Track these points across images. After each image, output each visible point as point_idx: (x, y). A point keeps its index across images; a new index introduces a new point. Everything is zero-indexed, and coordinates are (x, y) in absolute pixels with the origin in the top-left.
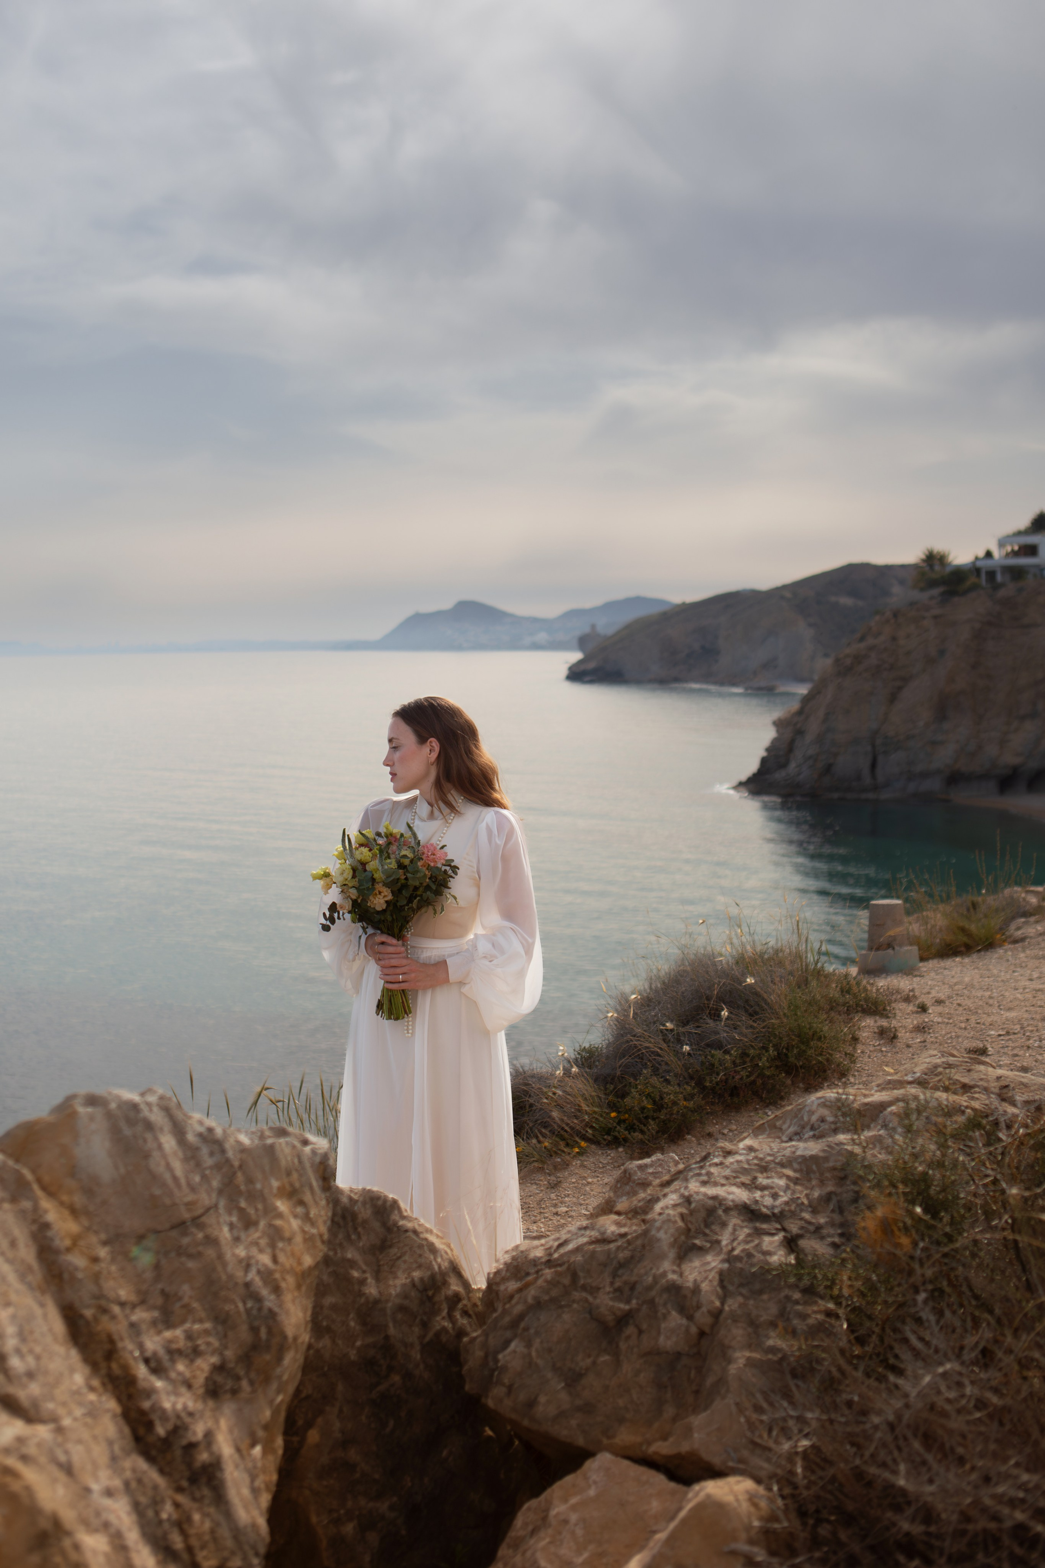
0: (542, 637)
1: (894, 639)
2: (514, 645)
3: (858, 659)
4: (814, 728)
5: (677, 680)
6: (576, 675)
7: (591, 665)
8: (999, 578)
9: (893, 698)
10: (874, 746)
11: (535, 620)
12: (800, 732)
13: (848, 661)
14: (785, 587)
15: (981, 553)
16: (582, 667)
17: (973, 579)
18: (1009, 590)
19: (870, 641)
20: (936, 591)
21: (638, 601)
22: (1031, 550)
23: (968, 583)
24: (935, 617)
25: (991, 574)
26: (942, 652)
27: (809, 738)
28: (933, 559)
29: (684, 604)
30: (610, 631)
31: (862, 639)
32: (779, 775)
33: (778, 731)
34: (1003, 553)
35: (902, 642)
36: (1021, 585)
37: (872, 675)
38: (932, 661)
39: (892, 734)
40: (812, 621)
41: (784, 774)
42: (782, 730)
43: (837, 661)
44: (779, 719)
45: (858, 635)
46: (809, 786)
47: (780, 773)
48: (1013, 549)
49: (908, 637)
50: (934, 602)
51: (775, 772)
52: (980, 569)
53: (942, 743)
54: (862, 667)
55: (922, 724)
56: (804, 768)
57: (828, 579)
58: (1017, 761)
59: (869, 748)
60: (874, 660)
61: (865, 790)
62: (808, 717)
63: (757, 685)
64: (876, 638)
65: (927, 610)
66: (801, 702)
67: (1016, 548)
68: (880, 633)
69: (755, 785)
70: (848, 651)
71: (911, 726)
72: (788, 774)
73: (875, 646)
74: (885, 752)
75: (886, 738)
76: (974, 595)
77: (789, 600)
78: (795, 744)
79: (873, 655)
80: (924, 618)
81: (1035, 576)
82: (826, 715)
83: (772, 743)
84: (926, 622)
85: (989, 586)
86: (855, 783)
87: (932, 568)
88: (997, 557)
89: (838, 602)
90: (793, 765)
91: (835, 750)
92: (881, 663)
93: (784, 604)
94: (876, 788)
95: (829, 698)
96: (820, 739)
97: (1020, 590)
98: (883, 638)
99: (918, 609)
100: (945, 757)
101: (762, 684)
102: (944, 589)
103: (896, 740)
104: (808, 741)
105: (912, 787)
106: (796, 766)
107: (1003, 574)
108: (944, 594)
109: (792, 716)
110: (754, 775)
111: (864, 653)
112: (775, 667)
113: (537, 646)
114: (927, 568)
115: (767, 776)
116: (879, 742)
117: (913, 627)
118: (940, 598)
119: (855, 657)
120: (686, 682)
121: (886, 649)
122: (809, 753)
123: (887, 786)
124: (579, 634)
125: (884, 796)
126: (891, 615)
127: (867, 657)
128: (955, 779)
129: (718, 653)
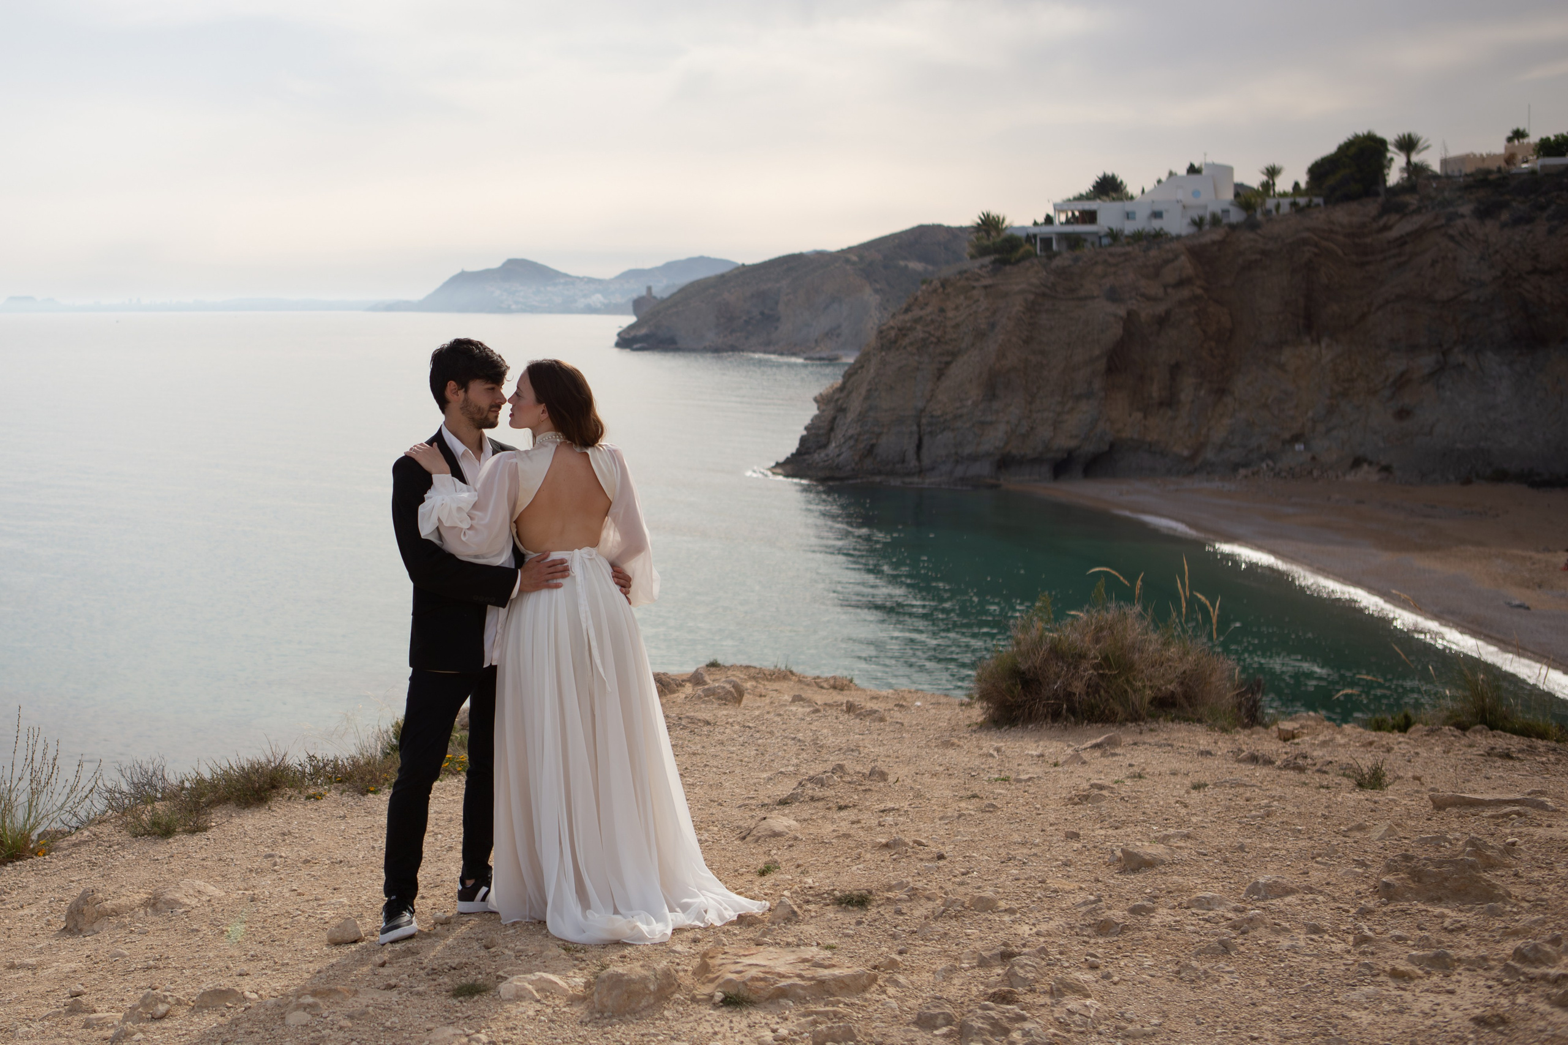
0: (597, 299)
1: (942, 310)
2: (567, 308)
3: (903, 331)
4: (856, 405)
5: (734, 349)
6: (627, 341)
7: (643, 331)
8: (1055, 247)
9: (940, 374)
10: (919, 426)
11: (590, 281)
12: (842, 410)
13: (893, 333)
14: (851, 250)
15: (1041, 219)
16: (632, 334)
17: (1027, 247)
18: (1065, 259)
19: (916, 312)
20: (987, 260)
21: (702, 260)
22: (1090, 217)
23: (1021, 251)
24: (986, 287)
25: (1047, 242)
26: (993, 326)
27: (851, 416)
28: (989, 224)
29: (743, 265)
30: (665, 295)
31: (907, 310)
32: (818, 457)
33: (819, 408)
34: (1063, 218)
35: (950, 314)
36: (1078, 253)
37: (918, 349)
38: (981, 335)
39: (939, 413)
40: (878, 286)
41: (823, 455)
42: (823, 407)
43: (881, 332)
44: (821, 395)
45: (904, 306)
46: (849, 468)
47: (819, 454)
48: (1073, 214)
49: (957, 308)
50: (984, 269)
51: (815, 452)
52: (1035, 236)
53: (991, 423)
54: (907, 341)
55: (970, 402)
56: (844, 449)
57: (897, 241)
58: (1072, 443)
59: (915, 428)
60: (919, 333)
61: (909, 474)
62: (850, 393)
63: (817, 355)
64: (922, 309)
65: (977, 280)
66: (844, 377)
67: (1077, 214)
68: (926, 304)
69: (793, 466)
70: (891, 323)
71: (958, 404)
72: (827, 455)
73: (921, 318)
74: (931, 433)
75: (932, 417)
76: (1027, 263)
77: (854, 263)
78: (837, 421)
79: (919, 327)
80: (974, 288)
81: (1093, 244)
82: (869, 391)
83: (812, 420)
84: (975, 292)
85: (1044, 254)
86: (898, 466)
87: (988, 234)
88: (1056, 222)
89: (906, 267)
90: (833, 445)
91: (876, 429)
92: (927, 335)
93: (848, 267)
94: (921, 472)
95: (872, 371)
96: (862, 418)
97: (1076, 260)
98: (929, 309)
99: (967, 279)
100: (994, 439)
101: (824, 355)
102: (997, 256)
103: (942, 419)
104: (849, 420)
105: (959, 471)
106: (836, 447)
107: (1059, 242)
108: (994, 262)
109: (834, 392)
110: (793, 455)
111: (908, 325)
112: (838, 336)
113: (591, 310)
114: (983, 234)
115: (806, 457)
116: (924, 421)
117: (962, 297)
118: (990, 267)
119: (900, 330)
120: (743, 351)
121: (932, 321)
122: (851, 432)
123: (933, 469)
124: (635, 296)
125: (929, 481)
126: (939, 285)
127: (912, 329)
128: (1005, 462)
129: (778, 319)
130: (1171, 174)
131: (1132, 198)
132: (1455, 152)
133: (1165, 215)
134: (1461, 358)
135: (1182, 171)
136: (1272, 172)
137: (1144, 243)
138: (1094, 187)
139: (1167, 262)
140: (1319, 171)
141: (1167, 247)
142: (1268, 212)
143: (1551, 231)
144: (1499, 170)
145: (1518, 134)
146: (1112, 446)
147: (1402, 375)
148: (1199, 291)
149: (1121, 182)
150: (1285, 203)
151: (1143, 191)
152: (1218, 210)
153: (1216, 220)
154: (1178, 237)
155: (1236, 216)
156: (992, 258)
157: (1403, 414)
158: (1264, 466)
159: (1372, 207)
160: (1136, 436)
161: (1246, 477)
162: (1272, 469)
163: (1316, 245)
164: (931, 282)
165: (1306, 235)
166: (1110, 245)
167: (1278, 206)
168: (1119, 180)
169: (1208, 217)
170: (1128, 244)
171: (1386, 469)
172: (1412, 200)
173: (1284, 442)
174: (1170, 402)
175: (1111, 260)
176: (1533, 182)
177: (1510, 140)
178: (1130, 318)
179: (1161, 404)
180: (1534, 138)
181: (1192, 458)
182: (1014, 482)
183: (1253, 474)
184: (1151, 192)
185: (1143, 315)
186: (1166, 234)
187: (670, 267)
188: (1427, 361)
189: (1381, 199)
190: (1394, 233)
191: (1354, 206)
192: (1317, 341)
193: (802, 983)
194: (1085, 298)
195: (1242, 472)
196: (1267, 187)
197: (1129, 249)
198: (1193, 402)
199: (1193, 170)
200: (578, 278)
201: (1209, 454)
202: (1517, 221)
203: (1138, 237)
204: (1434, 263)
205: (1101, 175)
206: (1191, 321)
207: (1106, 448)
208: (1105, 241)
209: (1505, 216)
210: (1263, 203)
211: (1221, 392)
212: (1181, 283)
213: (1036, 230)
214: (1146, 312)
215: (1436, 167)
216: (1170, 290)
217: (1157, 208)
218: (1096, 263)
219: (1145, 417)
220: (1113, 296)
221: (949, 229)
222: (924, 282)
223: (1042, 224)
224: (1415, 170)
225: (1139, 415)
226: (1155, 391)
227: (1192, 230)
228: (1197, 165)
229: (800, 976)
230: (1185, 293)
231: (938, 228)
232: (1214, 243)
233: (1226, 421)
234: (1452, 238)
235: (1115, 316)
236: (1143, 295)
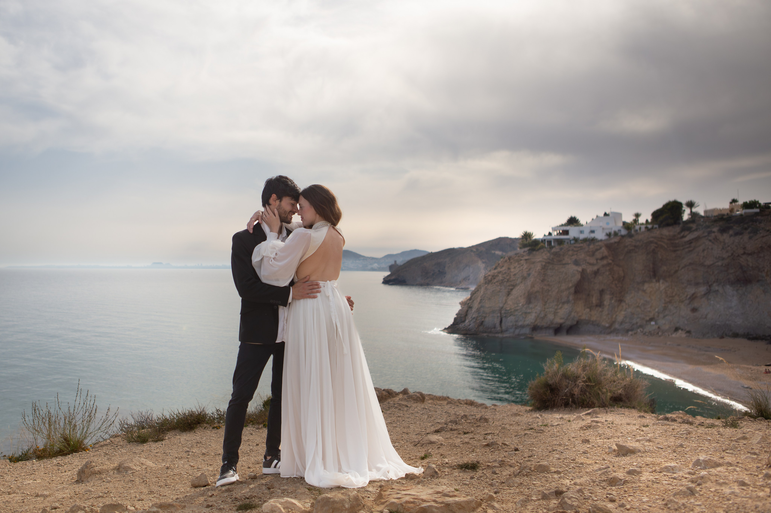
0: (375, 265)
1: (509, 269)
2: (364, 269)
3: (494, 277)
4: (476, 306)
5: (428, 284)
6: (387, 281)
7: (393, 278)
8: (553, 244)
9: (509, 294)
10: (501, 314)
11: (373, 258)
12: (470, 308)
13: (490, 278)
14: (473, 247)
15: (547, 234)
16: (389, 278)
17: (542, 244)
18: (557, 249)
19: (499, 269)
20: (526, 249)
21: (416, 251)
22: (566, 232)
23: (539, 246)
24: (526, 260)
25: (549, 242)
26: (529, 275)
28: (527, 236)
29: (432, 252)
30: (402, 264)
31: (495, 269)
32: (461, 326)
33: (461, 307)
34: (555, 233)
35: (512, 270)
36: (562, 246)
37: (500, 283)
38: (524, 278)
39: (508, 309)
40: (484, 261)
41: (463, 325)
42: (463, 306)
43: (485, 277)
44: (462, 302)
45: (494, 267)
46: (473, 330)
47: (462, 324)
48: (559, 232)
49: (515, 268)
50: (525, 253)
51: (460, 324)
52: (545, 240)
53: (529, 313)
54: (495, 281)
55: (521, 305)
56: (471, 323)
57: (491, 243)
58: (561, 321)
59: (499, 315)
60: (500, 277)
61: (497, 333)
62: (473, 301)
63: (461, 287)
64: (501, 268)
65: (523, 257)
66: (471, 294)
67: (561, 232)
68: (503, 266)
69: (451, 329)
70: (489, 273)
71: (516, 305)
72: (465, 325)
73: (501, 272)
74: (505, 316)
75: (506, 310)
76: (542, 251)
77: (474, 252)
78: (468, 312)
79: (500, 275)
80: (521, 260)
81: (568, 243)
82: (481, 300)
83: (459, 311)
84: (522, 262)
85: (548, 247)
86: (493, 330)
87: (526, 239)
88: (553, 235)
89: (495, 253)
90: (467, 321)
91: (484, 315)
92: (503, 278)
93: (472, 253)
94: (502, 332)
95: (482, 292)
96: (478, 310)
97: (561, 249)
98: (504, 268)
99: (519, 257)
100: (531, 319)
101: (463, 287)
102: (530, 248)
103: (510, 311)
104: (473, 311)
105: (517, 332)
106: (468, 322)
107: (554, 242)
108: (529, 250)
109: (467, 301)
110: (451, 325)
111: (496, 274)
112: (469, 280)
113: (373, 270)
114: (524, 239)
115: (456, 326)
116: (503, 312)
117: (517, 264)
118: (527, 252)
119: (493, 276)
120: (432, 285)
121: (505, 273)
122: (474, 316)
123: (507, 331)
124: (390, 264)
125: (506, 335)
126: (507, 259)
127: (497, 276)
128: (535, 328)
129: (445, 273)
130: (597, 216)
131: (582, 225)
132: (710, 207)
133: (596, 232)
134: (717, 288)
135: (602, 215)
136: (637, 215)
137: (588, 243)
138: (567, 221)
139: (597, 250)
140: (656, 215)
141: (597, 244)
142: (636, 231)
143: (750, 238)
144: (728, 214)
145: (734, 201)
146: (578, 322)
147: (693, 294)
148: (610, 261)
149: (578, 220)
150: (643, 228)
151: (587, 223)
152: (616, 229)
153: (616, 234)
154: (601, 240)
155: (624, 232)
156: (528, 248)
157: (694, 310)
158: (639, 330)
159: (677, 229)
160: (587, 318)
161: (632, 335)
162: (642, 332)
163: (656, 243)
164: (505, 258)
165: (652, 239)
166: (574, 243)
167: (640, 228)
168: (577, 219)
169: (613, 233)
170: (582, 243)
171: (689, 332)
172: (694, 226)
173: (647, 321)
174: (600, 305)
175: (575, 249)
176: (741, 219)
177: (731, 203)
178: (583, 272)
179: (597, 306)
180: (741, 202)
181: (610, 327)
182: (539, 336)
183: (635, 334)
184: (590, 223)
185: (588, 271)
186: (596, 239)
187: (404, 253)
188: (702, 289)
189: (681, 225)
190: (687, 239)
191: (670, 228)
192: (658, 281)
193: (436, 505)
194: (565, 264)
195: (630, 333)
196: (636, 221)
197: (582, 245)
198: (609, 305)
199: (606, 214)
200: (368, 257)
201: (617, 326)
202: (736, 234)
203: (585, 240)
204: (704, 250)
205: (570, 217)
206: (607, 273)
207: (575, 323)
208: (572, 242)
209: (731, 232)
210: (634, 227)
211: (621, 301)
212: (603, 258)
213: (545, 238)
214: (590, 269)
215: (702, 214)
216: (599, 261)
217: (592, 229)
218: (569, 250)
219: (590, 311)
220: (576, 263)
221: (511, 239)
222: (502, 258)
223: (547, 236)
224: (694, 215)
225: (588, 310)
226: (594, 300)
227: (606, 237)
228: (607, 213)
229: (435, 501)
230: (605, 262)
231: (506, 239)
232: (615, 243)
233: (623, 313)
234: (710, 241)
235: (577, 271)
236: (588, 263)
